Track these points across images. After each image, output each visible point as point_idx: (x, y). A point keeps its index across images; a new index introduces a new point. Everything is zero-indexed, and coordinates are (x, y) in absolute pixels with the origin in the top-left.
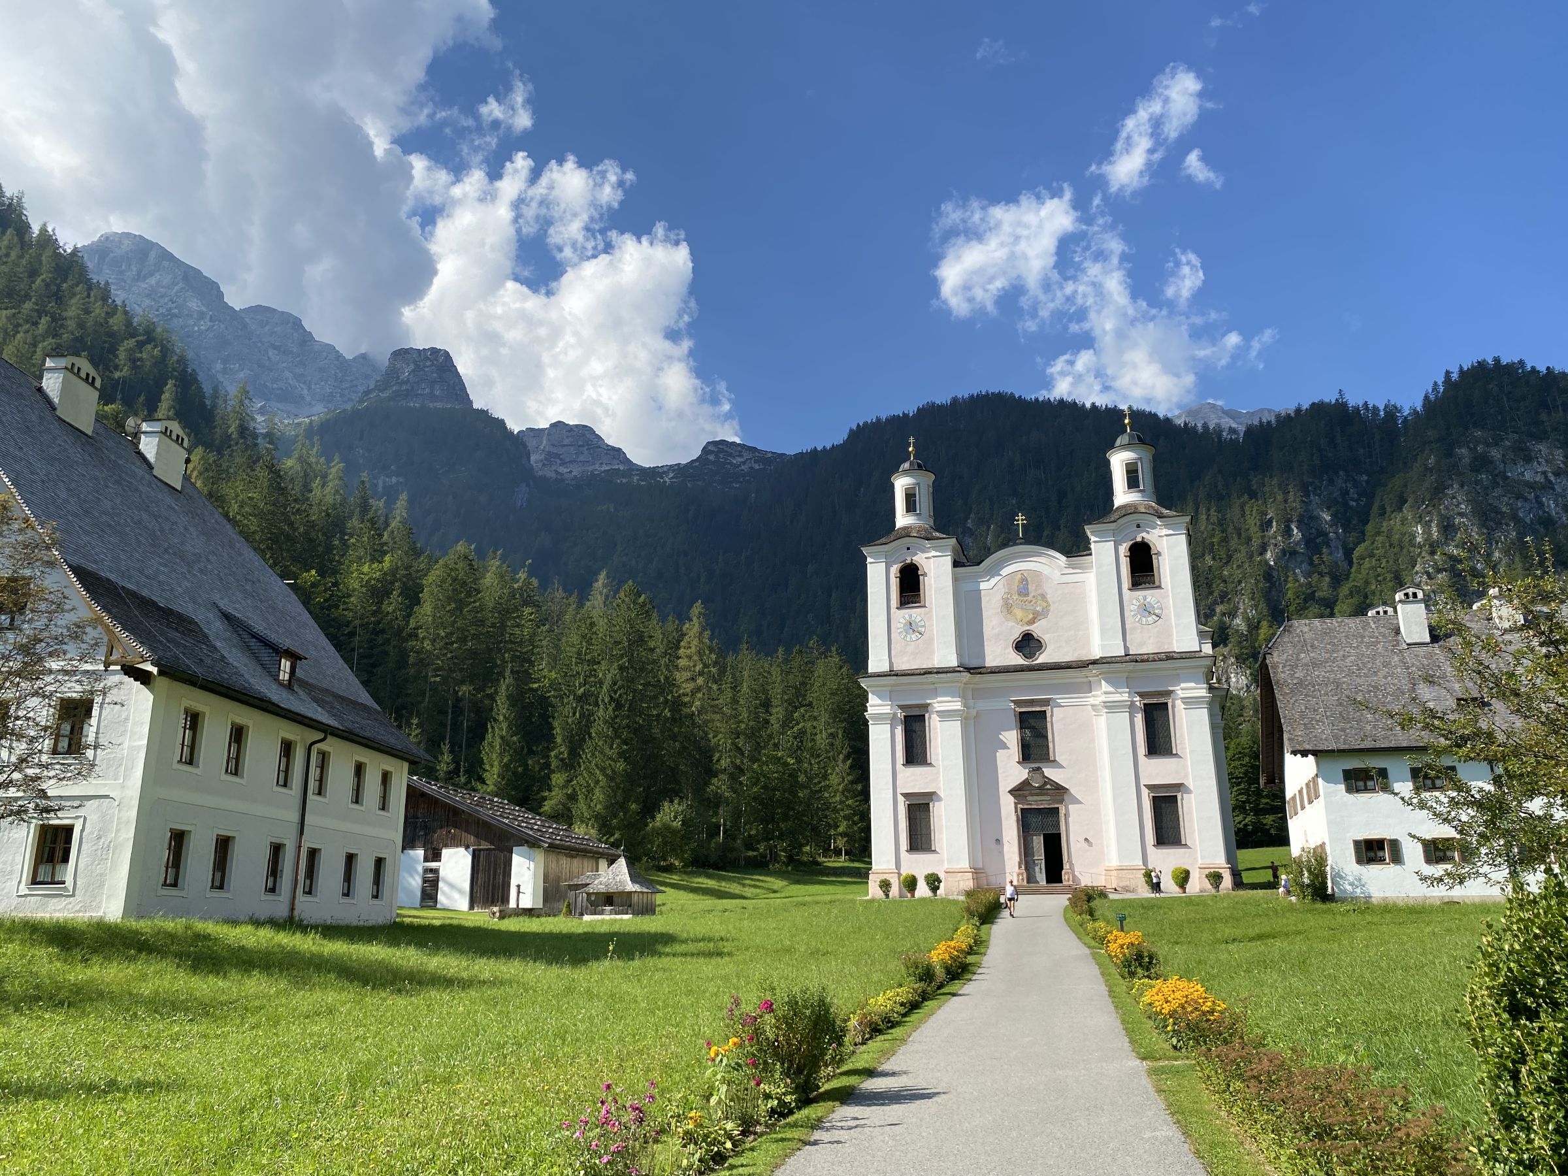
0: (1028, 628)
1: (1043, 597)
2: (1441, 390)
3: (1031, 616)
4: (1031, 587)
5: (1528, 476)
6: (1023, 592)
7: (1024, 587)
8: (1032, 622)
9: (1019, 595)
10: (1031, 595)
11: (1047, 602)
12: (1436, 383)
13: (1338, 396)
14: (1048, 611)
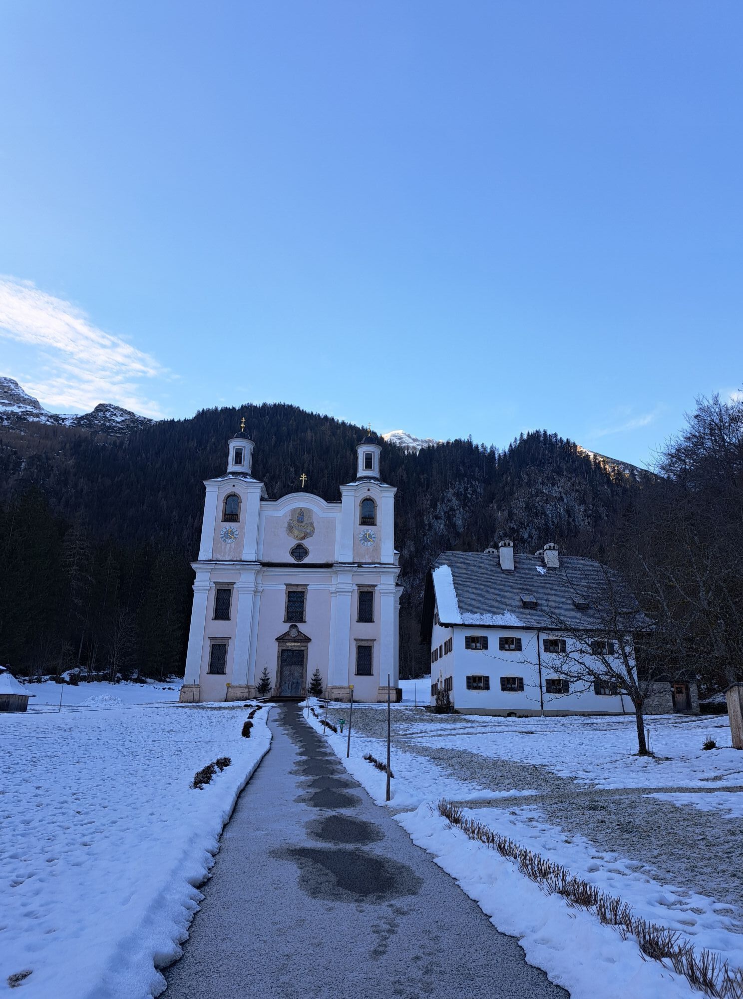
0: (300, 542)
1: (312, 524)
2: (518, 443)
3: (303, 535)
4: (305, 519)
5: (553, 493)
6: (300, 520)
7: (301, 517)
8: (303, 538)
9: (298, 521)
10: (304, 523)
11: (313, 527)
12: (516, 439)
13: (468, 438)
14: (314, 533)
